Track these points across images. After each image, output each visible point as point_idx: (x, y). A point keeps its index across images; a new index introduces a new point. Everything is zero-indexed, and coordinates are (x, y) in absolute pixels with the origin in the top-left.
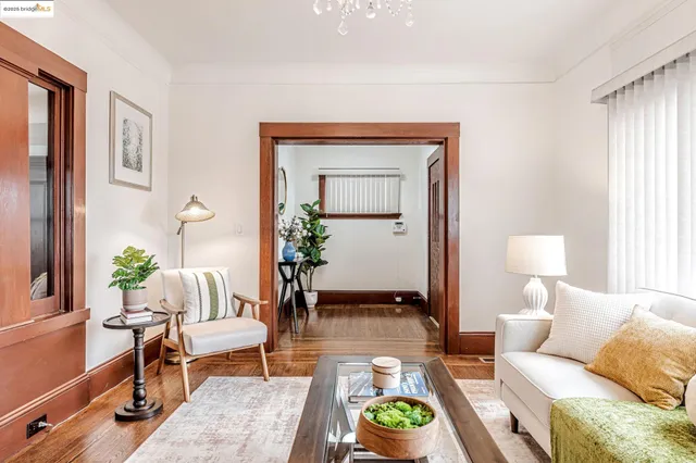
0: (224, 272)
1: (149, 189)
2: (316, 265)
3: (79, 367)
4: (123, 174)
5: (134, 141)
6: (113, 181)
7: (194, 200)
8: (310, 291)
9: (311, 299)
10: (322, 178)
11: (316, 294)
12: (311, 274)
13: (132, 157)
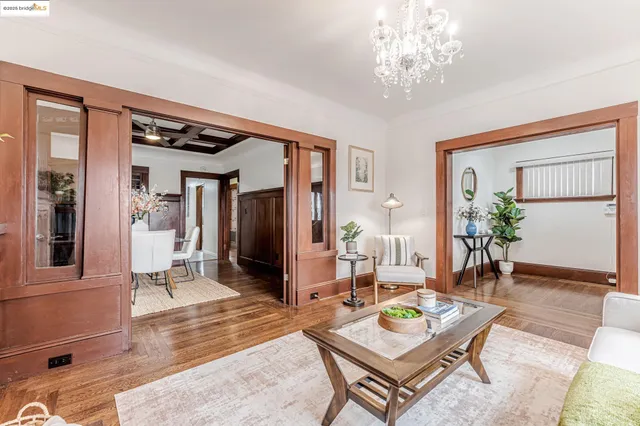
0: (407, 238)
1: (372, 191)
2: (510, 241)
3: (333, 277)
4: (356, 185)
5: (363, 168)
6: (350, 188)
7: (392, 196)
8: (506, 261)
9: (507, 268)
10: (520, 169)
11: (512, 264)
12: (507, 248)
13: (362, 176)
